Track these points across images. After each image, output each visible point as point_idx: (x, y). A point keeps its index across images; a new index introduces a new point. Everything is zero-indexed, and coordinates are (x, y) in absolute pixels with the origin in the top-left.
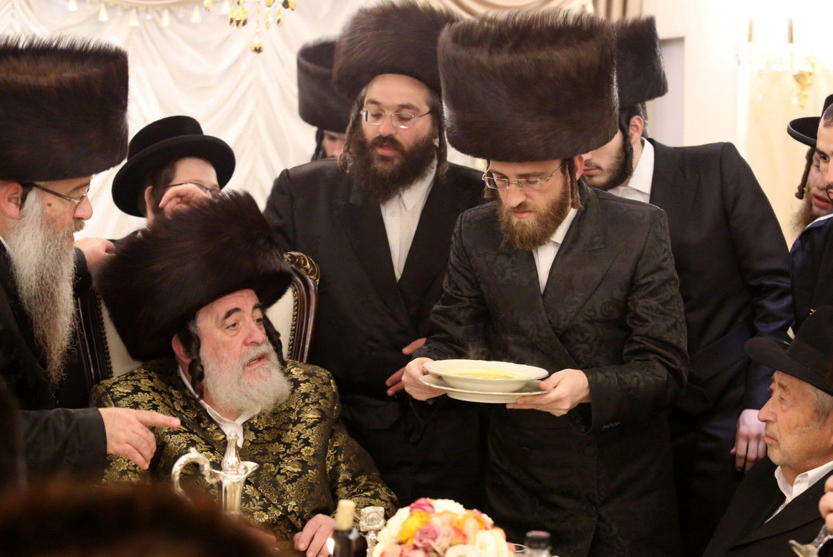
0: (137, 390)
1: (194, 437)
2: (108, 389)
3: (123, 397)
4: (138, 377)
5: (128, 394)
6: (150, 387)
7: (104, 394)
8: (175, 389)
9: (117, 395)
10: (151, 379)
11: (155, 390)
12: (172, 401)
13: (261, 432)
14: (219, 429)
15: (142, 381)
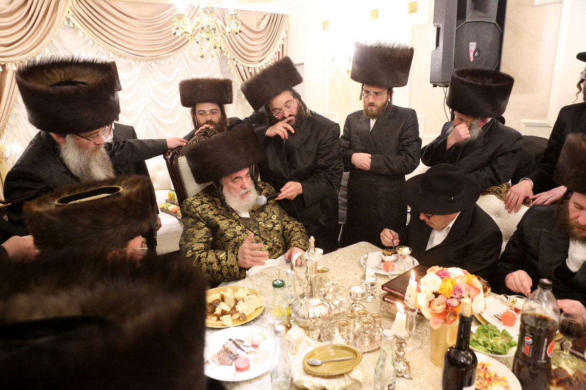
0: (202, 203)
1: (230, 220)
2: (191, 203)
3: (197, 206)
4: (201, 197)
5: (200, 205)
6: (208, 201)
7: (189, 205)
8: (216, 198)
9: (195, 205)
10: (206, 196)
11: (210, 202)
12: (217, 204)
13: (256, 211)
14: (237, 214)
15: (204, 198)
